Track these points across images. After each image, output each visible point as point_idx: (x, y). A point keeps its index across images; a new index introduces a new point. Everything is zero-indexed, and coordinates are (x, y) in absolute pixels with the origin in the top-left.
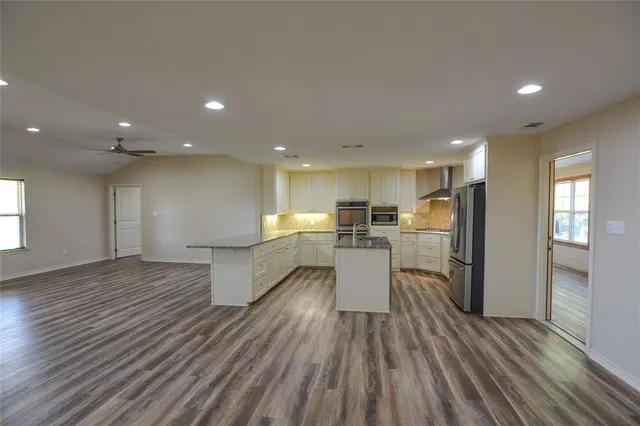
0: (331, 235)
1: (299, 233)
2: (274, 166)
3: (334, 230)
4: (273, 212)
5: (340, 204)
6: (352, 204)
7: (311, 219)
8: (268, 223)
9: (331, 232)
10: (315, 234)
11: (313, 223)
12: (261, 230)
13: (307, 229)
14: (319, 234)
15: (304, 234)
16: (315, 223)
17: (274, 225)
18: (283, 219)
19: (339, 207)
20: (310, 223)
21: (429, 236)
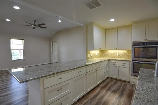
0: (129, 62)
1: (109, 60)
2: (93, 23)
3: (130, 60)
4: (93, 49)
5: (135, 44)
6: (145, 44)
7: (117, 53)
8: (92, 54)
9: (128, 61)
10: (118, 61)
11: (117, 55)
12: (86, 58)
13: (114, 57)
14: (120, 62)
15: (112, 61)
16: (119, 55)
17: (97, 55)
18: (103, 52)
19: (134, 46)
20: (116, 55)
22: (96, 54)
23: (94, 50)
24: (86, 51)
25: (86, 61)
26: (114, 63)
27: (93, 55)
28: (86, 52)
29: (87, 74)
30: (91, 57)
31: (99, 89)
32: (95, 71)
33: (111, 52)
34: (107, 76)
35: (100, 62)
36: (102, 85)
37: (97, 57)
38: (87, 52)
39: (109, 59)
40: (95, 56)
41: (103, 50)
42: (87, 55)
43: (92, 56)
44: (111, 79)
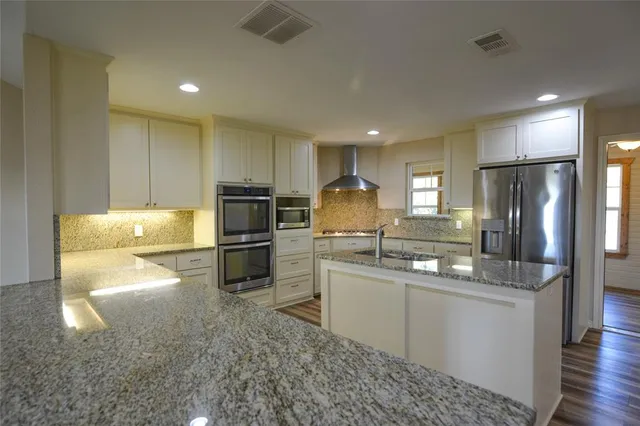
6: (246, 191)
7: (134, 223)
9: (208, 249)
16: (144, 233)
19: (224, 197)
20: (133, 232)
21: (351, 241)
24: (56, 222)
28: (56, 229)
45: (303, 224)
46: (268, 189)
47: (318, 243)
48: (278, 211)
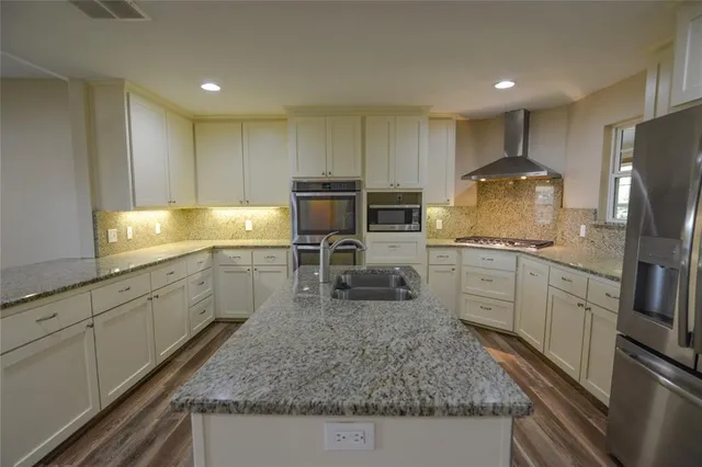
0: (284, 252)
1: (214, 250)
4: (130, 204)
5: (300, 186)
6: (326, 186)
7: (246, 218)
8: (130, 230)
9: (283, 247)
10: (248, 252)
11: (249, 227)
12: (96, 250)
13: (237, 238)
14: (256, 252)
15: (225, 252)
16: (254, 227)
17: (158, 231)
18: (187, 217)
19: (298, 194)
20: (244, 227)
21: (486, 255)
22: (153, 229)
23: (134, 210)
24: (94, 216)
25: (97, 263)
26: (235, 260)
27: (136, 232)
28: (95, 222)
29: (98, 321)
30: (128, 244)
31: (169, 376)
32: (146, 305)
33: (223, 215)
34: (210, 318)
35: (170, 259)
36: (184, 359)
37: (162, 243)
38: (98, 221)
39: (214, 247)
40: (147, 238)
41: (189, 211)
42: (99, 232)
43: (130, 237)
44: (226, 325)
45: (407, 227)
46: (354, 183)
47: (435, 253)
48: (369, 210)
